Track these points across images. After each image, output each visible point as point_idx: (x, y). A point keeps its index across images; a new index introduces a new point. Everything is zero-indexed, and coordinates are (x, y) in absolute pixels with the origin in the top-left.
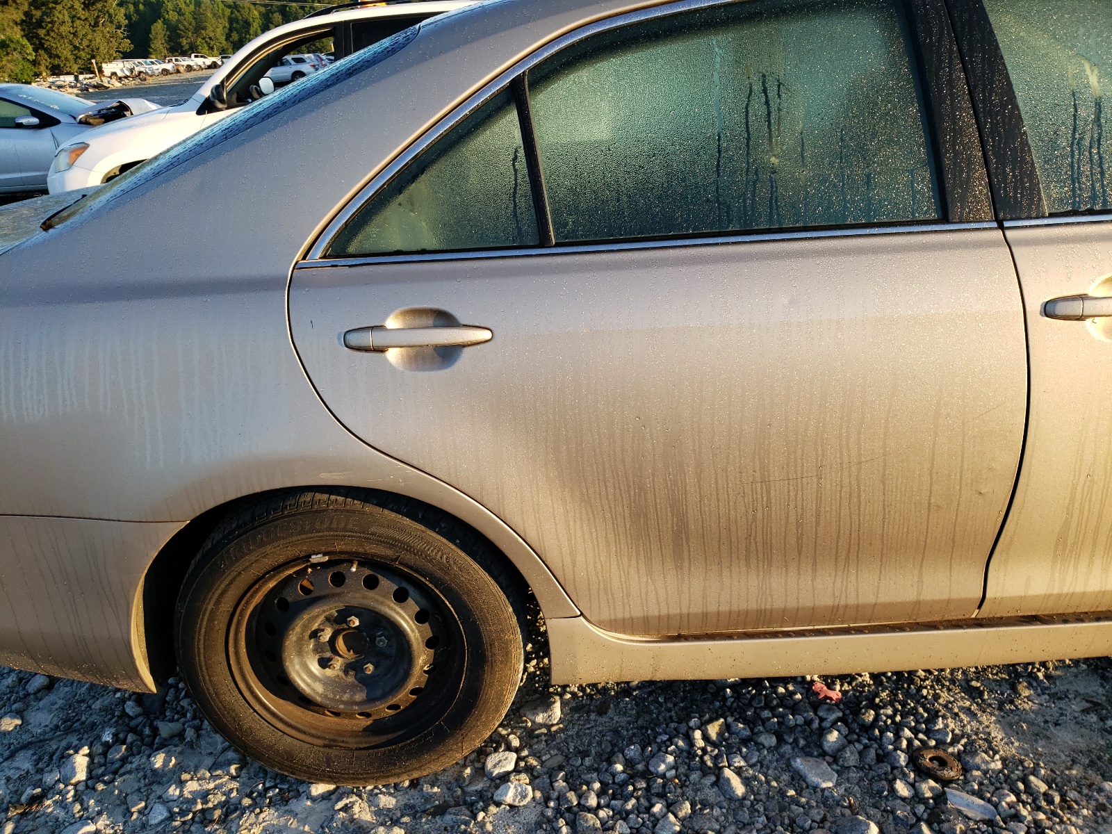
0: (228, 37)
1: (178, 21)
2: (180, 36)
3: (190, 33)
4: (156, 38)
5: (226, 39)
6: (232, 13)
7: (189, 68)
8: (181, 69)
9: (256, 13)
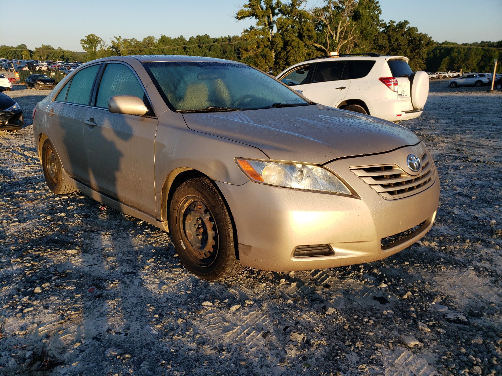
0: (478, 64)
1: (457, 57)
2: (455, 63)
3: (460, 62)
4: (443, 64)
5: (477, 65)
6: (485, 53)
7: (445, 77)
8: (440, 77)
9: (497, 53)
